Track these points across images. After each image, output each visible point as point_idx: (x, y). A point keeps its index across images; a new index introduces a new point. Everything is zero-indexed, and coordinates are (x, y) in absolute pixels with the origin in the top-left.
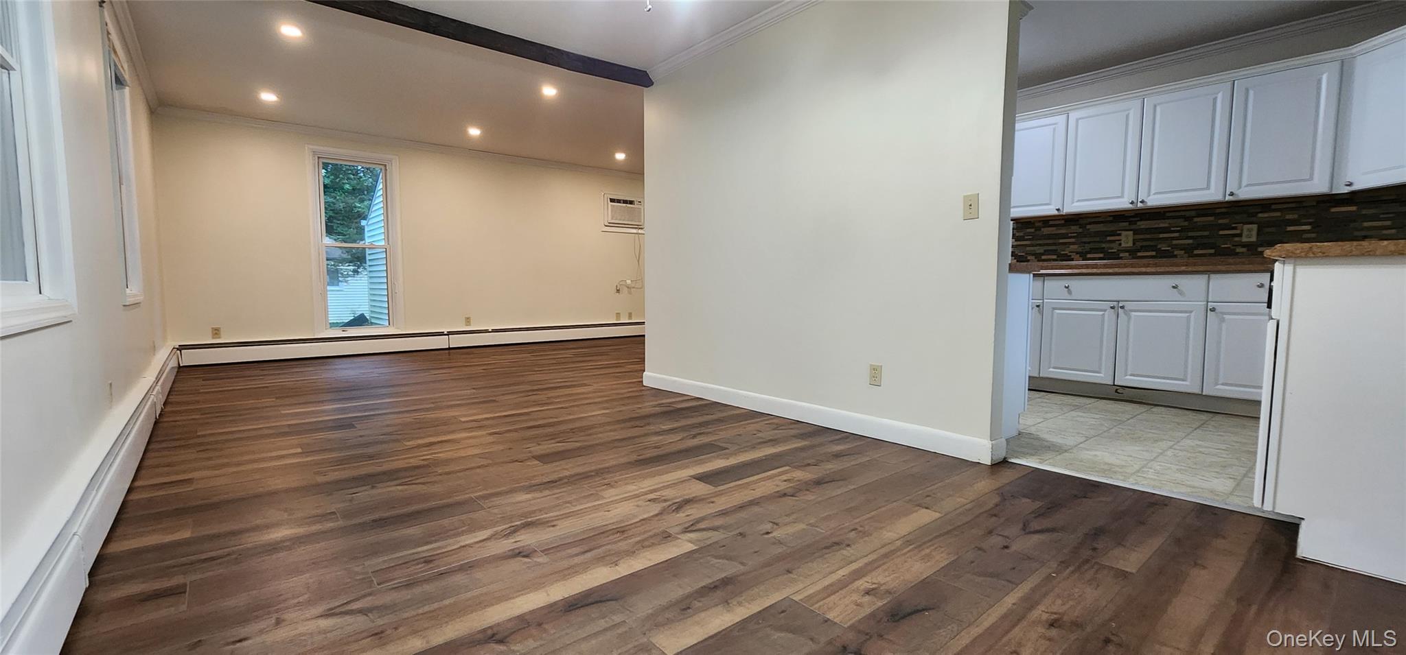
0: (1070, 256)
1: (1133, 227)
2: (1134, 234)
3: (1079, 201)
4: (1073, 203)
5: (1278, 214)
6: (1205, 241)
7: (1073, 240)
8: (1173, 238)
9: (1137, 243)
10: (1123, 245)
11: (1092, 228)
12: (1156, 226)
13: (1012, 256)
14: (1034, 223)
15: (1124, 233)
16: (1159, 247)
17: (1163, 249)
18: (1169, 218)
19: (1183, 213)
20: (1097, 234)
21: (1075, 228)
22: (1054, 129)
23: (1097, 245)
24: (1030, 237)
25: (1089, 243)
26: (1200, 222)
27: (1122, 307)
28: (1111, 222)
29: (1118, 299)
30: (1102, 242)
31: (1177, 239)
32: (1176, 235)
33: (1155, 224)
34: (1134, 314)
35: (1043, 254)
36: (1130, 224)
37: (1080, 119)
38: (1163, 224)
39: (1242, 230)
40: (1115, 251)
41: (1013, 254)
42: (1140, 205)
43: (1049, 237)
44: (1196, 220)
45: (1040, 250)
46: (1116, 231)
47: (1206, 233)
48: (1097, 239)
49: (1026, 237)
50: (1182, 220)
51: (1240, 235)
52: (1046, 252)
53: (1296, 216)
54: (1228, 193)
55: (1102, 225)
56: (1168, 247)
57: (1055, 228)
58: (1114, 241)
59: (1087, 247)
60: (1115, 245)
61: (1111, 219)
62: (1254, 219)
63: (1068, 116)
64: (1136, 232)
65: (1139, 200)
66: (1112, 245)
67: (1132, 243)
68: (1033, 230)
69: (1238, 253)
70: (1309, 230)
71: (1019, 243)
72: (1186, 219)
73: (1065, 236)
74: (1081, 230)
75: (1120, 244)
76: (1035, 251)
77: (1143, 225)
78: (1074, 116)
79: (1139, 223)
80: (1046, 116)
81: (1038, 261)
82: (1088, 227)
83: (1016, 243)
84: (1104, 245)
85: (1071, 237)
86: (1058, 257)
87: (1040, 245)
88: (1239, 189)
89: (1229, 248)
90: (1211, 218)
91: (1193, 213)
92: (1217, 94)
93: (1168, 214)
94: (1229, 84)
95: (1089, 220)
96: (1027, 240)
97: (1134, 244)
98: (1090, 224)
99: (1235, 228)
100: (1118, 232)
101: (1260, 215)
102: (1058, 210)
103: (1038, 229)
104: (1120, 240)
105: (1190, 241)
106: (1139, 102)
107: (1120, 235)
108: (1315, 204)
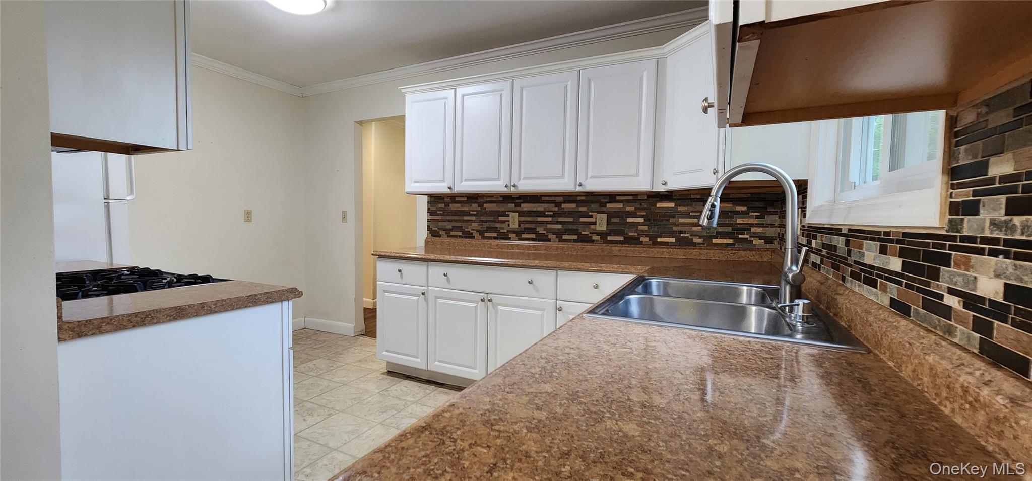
0: (472, 233)
1: (518, 209)
2: (519, 216)
3: (466, 180)
4: (461, 182)
5: (621, 205)
6: (570, 227)
7: (473, 218)
8: (547, 223)
9: (522, 225)
10: (511, 227)
11: (489, 207)
12: (535, 209)
13: (428, 230)
14: (444, 198)
15: (511, 214)
16: (537, 230)
17: (540, 232)
18: (544, 202)
19: (553, 199)
20: (492, 213)
21: (475, 206)
22: (445, 104)
23: (492, 225)
24: (442, 212)
25: (486, 221)
26: (567, 208)
27: (490, 301)
28: (501, 202)
29: (487, 291)
30: (494, 221)
31: (551, 223)
32: (550, 219)
33: (534, 207)
34: (500, 308)
35: (452, 230)
36: (515, 206)
37: (465, 95)
38: (540, 208)
39: (596, 218)
40: (506, 231)
41: (429, 229)
42: (513, 189)
43: (456, 213)
44: (563, 205)
45: (449, 226)
46: (506, 211)
47: (571, 219)
48: (492, 218)
49: (438, 212)
50: (554, 205)
51: (594, 223)
52: (454, 228)
53: (632, 209)
54: (578, 183)
55: (495, 204)
56: (544, 230)
57: (459, 205)
58: (504, 222)
59: (485, 225)
60: (505, 225)
61: (501, 199)
62: (604, 209)
63: (456, 90)
64: (521, 214)
65: (512, 184)
66: (503, 225)
67: (517, 224)
68: (443, 205)
69: (594, 240)
70: (642, 222)
71: (433, 217)
72: (558, 204)
73: (468, 213)
74: (479, 209)
75: (509, 225)
76: (445, 226)
77: (526, 207)
78: (461, 91)
79: (522, 205)
80: (437, 89)
81: (449, 236)
82: (485, 205)
83: (430, 217)
84: (497, 225)
85: (472, 215)
86: (463, 234)
87: (449, 221)
88: (585, 181)
89: (587, 235)
90: (574, 205)
91: (561, 199)
92: (568, 82)
93: (543, 199)
94: (576, 73)
95: (485, 199)
96: (438, 215)
97: (519, 225)
98: (487, 202)
99: (591, 216)
100: (507, 213)
101: (608, 205)
102: (450, 188)
103: (447, 204)
104: (509, 221)
105: (559, 226)
106: (509, 83)
107: (508, 216)
108: (646, 198)
